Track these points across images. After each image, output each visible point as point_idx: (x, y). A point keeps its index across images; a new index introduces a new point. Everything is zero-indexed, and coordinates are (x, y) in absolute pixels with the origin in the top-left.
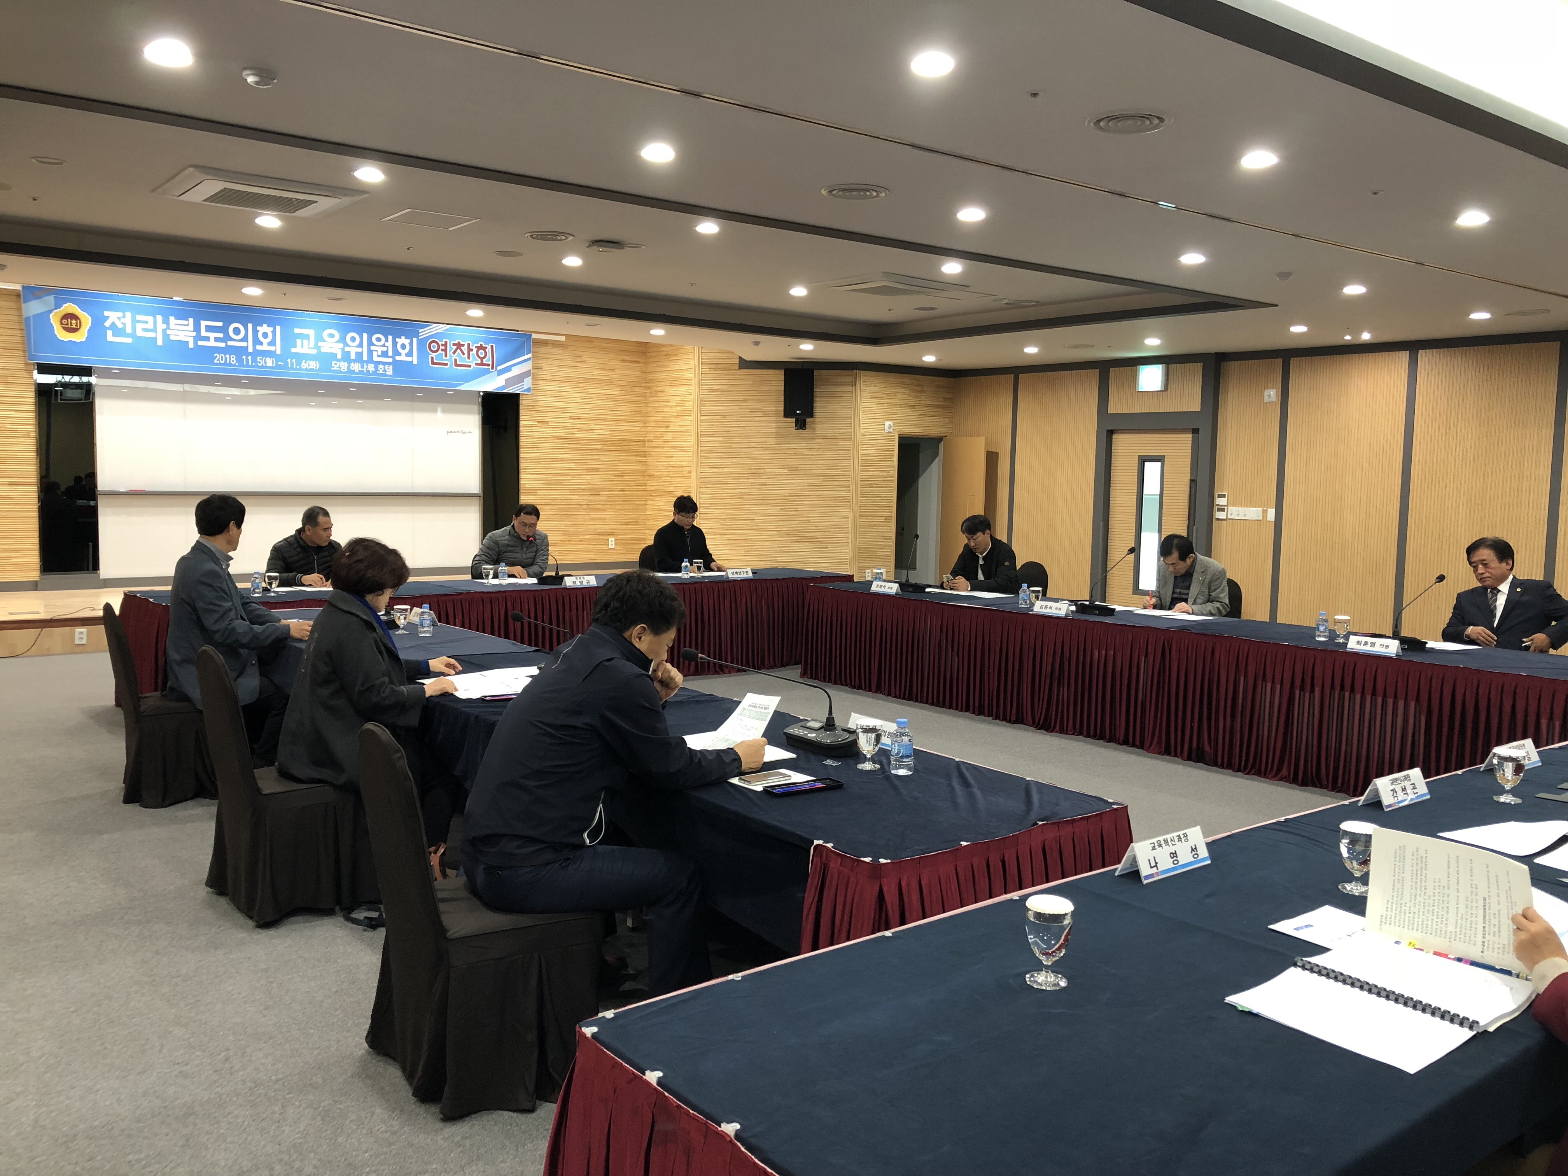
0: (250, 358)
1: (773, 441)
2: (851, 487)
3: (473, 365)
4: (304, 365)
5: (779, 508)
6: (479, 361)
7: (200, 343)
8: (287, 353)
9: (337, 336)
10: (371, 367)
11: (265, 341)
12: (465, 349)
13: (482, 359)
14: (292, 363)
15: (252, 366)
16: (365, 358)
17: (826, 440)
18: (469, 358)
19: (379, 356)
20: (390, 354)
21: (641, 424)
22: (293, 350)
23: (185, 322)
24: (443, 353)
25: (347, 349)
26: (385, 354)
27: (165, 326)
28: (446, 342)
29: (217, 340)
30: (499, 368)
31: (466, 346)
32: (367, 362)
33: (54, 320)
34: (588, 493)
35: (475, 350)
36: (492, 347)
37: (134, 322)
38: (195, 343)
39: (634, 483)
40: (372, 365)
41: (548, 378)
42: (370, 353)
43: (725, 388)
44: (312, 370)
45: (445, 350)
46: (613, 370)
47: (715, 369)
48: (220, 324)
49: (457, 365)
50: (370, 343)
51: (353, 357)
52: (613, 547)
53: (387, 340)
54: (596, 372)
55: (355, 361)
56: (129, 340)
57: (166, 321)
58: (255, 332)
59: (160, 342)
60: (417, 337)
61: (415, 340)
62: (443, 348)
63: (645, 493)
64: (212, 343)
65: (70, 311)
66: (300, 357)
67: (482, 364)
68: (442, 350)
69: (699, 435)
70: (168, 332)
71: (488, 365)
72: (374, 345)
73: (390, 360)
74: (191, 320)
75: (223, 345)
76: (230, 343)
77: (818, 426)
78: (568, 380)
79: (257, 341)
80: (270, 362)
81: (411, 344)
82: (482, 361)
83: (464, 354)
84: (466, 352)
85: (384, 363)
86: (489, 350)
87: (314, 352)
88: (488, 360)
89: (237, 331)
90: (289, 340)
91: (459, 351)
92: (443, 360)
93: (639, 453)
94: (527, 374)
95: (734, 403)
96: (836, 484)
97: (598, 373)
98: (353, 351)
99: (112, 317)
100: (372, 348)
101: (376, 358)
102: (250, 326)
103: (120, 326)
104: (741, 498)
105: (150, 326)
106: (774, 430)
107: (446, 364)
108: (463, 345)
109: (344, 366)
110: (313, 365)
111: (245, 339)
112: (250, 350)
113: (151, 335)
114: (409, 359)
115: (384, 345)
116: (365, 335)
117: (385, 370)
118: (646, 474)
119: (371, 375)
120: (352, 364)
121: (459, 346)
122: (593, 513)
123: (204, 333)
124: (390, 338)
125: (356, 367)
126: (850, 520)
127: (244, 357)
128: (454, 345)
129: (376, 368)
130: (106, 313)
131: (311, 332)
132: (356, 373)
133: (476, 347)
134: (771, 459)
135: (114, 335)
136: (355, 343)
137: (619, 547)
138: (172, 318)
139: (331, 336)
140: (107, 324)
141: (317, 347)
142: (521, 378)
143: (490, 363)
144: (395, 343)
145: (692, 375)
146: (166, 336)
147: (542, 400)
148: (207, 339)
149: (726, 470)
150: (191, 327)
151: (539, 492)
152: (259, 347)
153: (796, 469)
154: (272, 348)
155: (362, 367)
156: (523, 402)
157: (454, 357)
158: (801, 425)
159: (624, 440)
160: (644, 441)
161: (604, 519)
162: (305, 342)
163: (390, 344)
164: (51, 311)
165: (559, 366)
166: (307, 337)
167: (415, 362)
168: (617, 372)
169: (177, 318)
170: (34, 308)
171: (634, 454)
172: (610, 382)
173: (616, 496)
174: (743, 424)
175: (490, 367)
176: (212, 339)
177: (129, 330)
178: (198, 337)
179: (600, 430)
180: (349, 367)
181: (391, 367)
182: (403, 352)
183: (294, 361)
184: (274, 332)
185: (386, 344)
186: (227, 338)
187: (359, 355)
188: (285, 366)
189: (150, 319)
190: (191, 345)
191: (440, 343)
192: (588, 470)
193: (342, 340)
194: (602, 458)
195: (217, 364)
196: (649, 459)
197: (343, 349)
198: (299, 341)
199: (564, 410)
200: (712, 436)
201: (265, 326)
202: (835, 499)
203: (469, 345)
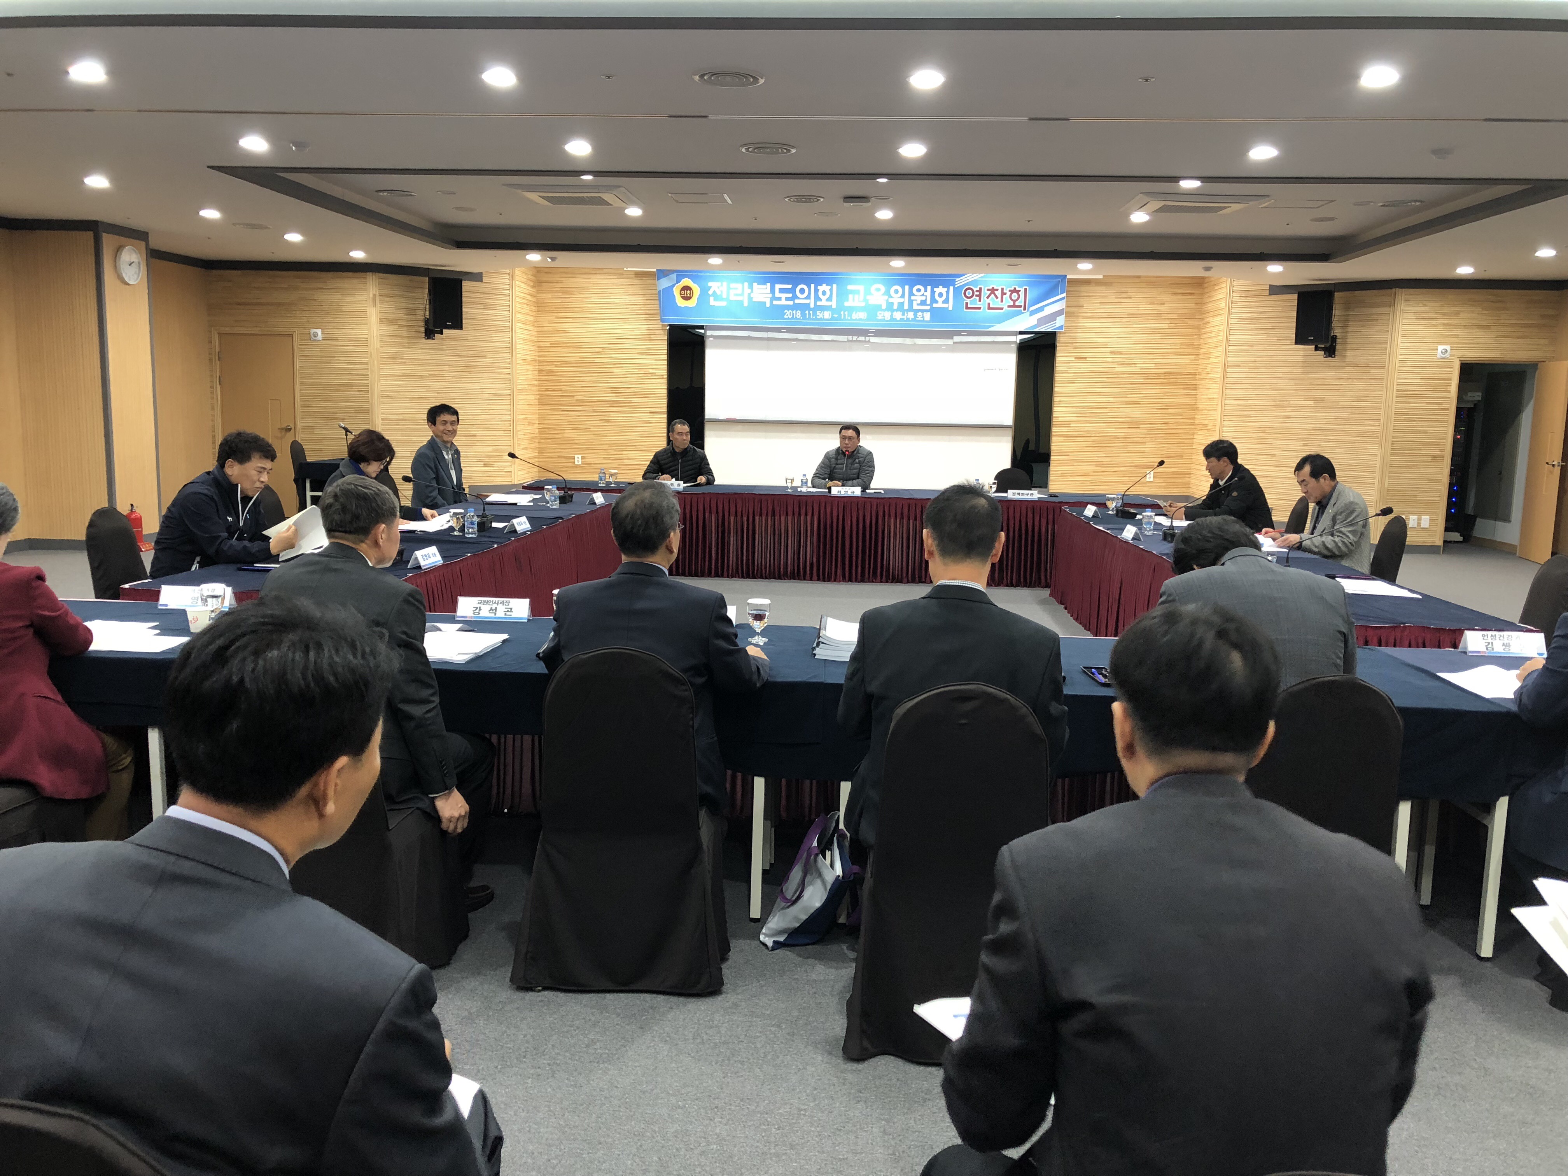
0: (811, 312)
1: (1300, 370)
2: (1382, 421)
3: (1006, 308)
4: (854, 316)
5: (1302, 443)
6: (1011, 303)
7: (775, 302)
8: (840, 308)
9: (883, 289)
10: (911, 315)
11: (824, 298)
12: (999, 293)
13: (1014, 301)
14: (845, 315)
15: (813, 319)
16: (906, 307)
17: (1357, 369)
18: (1002, 301)
19: (918, 305)
20: (928, 302)
21: (1193, 357)
22: (846, 304)
23: (764, 287)
24: (978, 298)
25: (891, 300)
26: (923, 303)
27: (749, 291)
28: (981, 288)
29: (787, 299)
30: (1032, 309)
31: (1000, 291)
32: (908, 311)
33: (676, 291)
34: (1127, 426)
35: (1008, 293)
36: (1026, 289)
37: (729, 289)
38: (771, 302)
39: (1180, 417)
40: (913, 313)
41: (1089, 315)
42: (911, 302)
43: (1255, 315)
44: (860, 320)
45: (980, 296)
46: (1163, 304)
47: (1246, 297)
48: (790, 286)
49: (989, 308)
50: (911, 294)
51: (895, 307)
52: (1152, 479)
53: (926, 291)
54: (1142, 306)
55: (897, 310)
56: (724, 304)
57: (751, 287)
58: (816, 290)
59: (746, 304)
60: (954, 285)
61: (951, 288)
62: (978, 293)
63: (1193, 427)
64: (783, 302)
65: (686, 284)
66: (851, 309)
67: (1014, 306)
68: (977, 296)
69: (1225, 366)
70: (752, 295)
71: (1020, 307)
72: (914, 295)
73: (928, 308)
74: (769, 285)
75: (791, 303)
76: (797, 301)
77: (1348, 353)
78: (1110, 317)
79: (817, 298)
80: (827, 315)
81: (948, 292)
82: (1014, 303)
83: (997, 298)
84: (999, 296)
85: (923, 311)
86: (1022, 294)
87: (863, 304)
88: (1021, 302)
89: (802, 291)
90: (843, 295)
91: (993, 295)
92: (976, 304)
93: (1187, 387)
94: (1060, 313)
95: (1263, 332)
96: (1365, 417)
97: (1144, 308)
98: (896, 300)
99: (714, 286)
100: (913, 298)
101: (915, 307)
102: (813, 286)
103: (718, 293)
104: (1264, 432)
105: (739, 292)
106: (1301, 359)
107: (980, 308)
108: (997, 290)
109: (887, 315)
110: (862, 315)
111: (808, 297)
112: (812, 306)
113: (739, 298)
114: (945, 306)
115: (923, 295)
116: (907, 287)
117: (923, 317)
118: (1194, 408)
119: (911, 321)
120: (895, 313)
121: (993, 291)
122: (1131, 445)
123: (777, 294)
124: (929, 288)
125: (898, 315)
126: (1378, 458)
127: (807, 312)
128: (988, 290)
129: (915, 315)
130: (710, 284)
131: (861, 288)
132: (898, 321)
133: (1010, 291)
134: (1296, 390)
135: (715, 300)
136: (898, 295)
137: (1157, 480)
138: (755, 284)
139: (878, 290)
140: (710, 292)
141: (865, 300)
142: (1053, 317)
143: (1022, 304)
144: (933, 292)
145: (1223, 305)
146: (750, 298)
147: (1081, 337)
148: (780, 299)
149: (1250, 402)
150: (768, 290)
151: (1072, 425)
152: (819, 303)
153: (1322, 400)
154: (829, 304)
155: (903, 315)
156: (1061, 341)
157: (988, 301)
158: (1330, 351)
159: (1170, 373)
160: (1195, 374)
161: (1144, 452)
162: (856, 296)
163: (928, 294)
164: (674, 285)
165: (1101, 303)
166: (858, 292)
167: (950, 308)
168: (1166, 305)
169: (759, 284)
170: (664, 283)
171: (1182, 387)
172: (1158, 316)
173: (1158, 429)
174: (1270, 353)
175: (1022, 308)
176: (783, 299)
177: (724, 296)
178: (774, 298)
179: (1144, 364)
180: (891, 316)
181: (929, 313)
182: (940, 300)
183: (846, 313)
184: (831, 290)
185: (925, 294)
186: (795, 297)
187: (901, 305)
188: (839, 318)
189: (739, 286)
190: (768, 305)
191: (975, 289)
192: (1127, 403)
193: (887, 293)
194: (1143, 391)
195: (786, 319)
196: (1198, 391)
197: (887, 301)
198: (851, 296)
199: (1104, 345)
200: (1238, 366)
201: (824, 285)
202: (1361, 434)
203: (1002, 289)
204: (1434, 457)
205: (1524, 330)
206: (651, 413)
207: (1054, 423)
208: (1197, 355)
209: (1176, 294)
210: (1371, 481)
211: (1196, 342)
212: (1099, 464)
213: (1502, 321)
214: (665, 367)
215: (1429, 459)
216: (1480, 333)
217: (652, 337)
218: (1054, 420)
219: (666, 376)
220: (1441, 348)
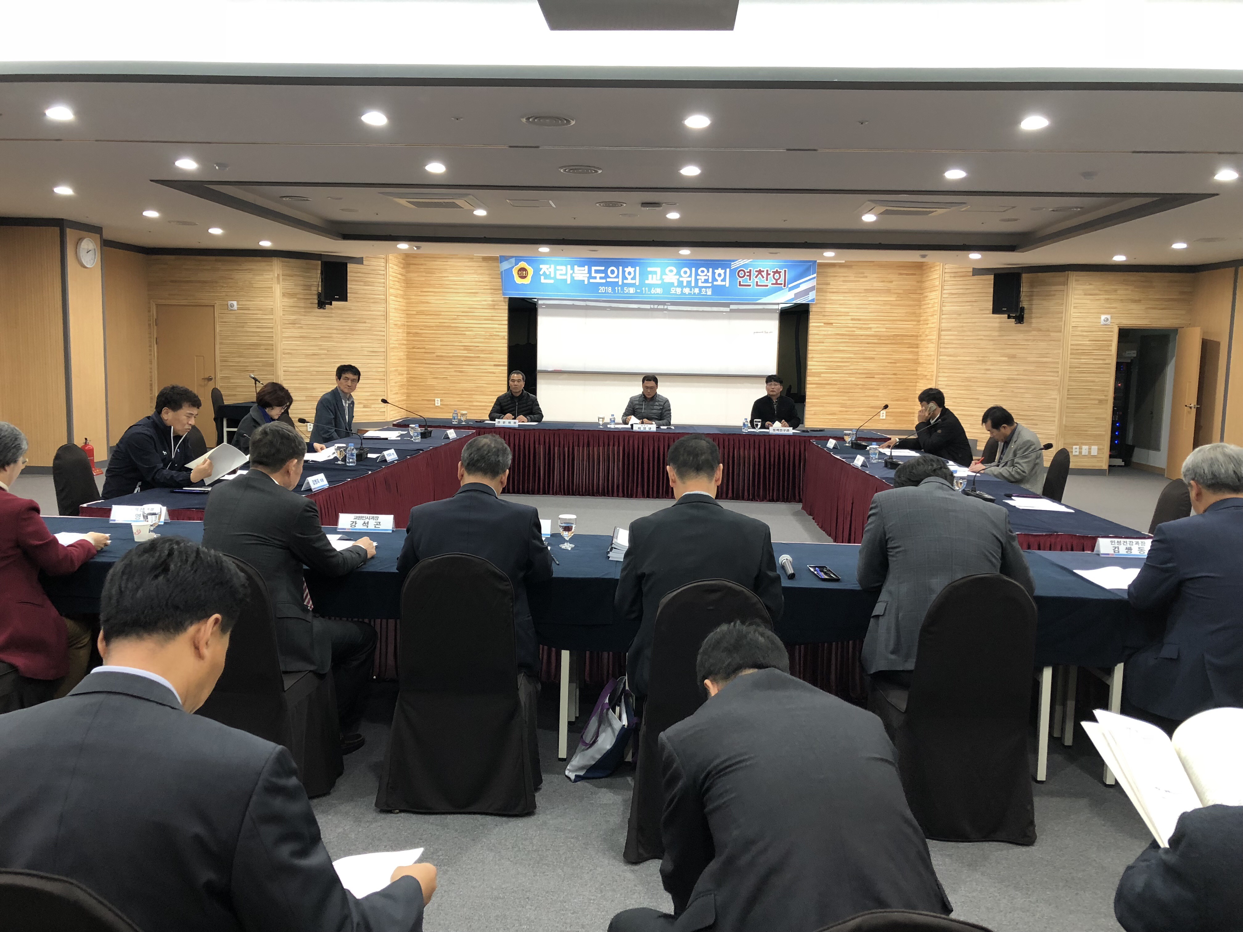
0: (620, 288)
1: (996, 334)
2: (1060, 373)
3: (770, 285)
4: (653, 291)
5: (999, 390)
6: (774, 282)
7: (591, 281)
8: (642, 284)
9: (675, 270)
10: (697, 291)
11: (629, 277)
12: (764, 274)
13: (777, 280)
14: (646, 290)
15: (621, 293)
16: (693, 284)
17: (1040, 332)
18: (767, 280)
19: (702, 282)
20: (710, 280)
21: (915, 323)
22: (647, 282)
23: (583, 268)
24: (748, 277)
25: (681, 279)
26: (706, 281)
27: (572, 271)
28: (750, 270)
29: (601, 278)
30: (790, 286)
31: (765, 272)
32: (694, 287)
33: (515, 272)
34: (865, 376)
35: (772, 274)
36: (785, 271)
37: (556, 270)
38: (588, 280)
39: (906, 369)
40: (698, 289)
41: (835, 290)
42: (697, 280)
43: (961, 291)
44: (658, 294)
45: (750, 276)
46: (891, 282)
47: (954, 277)
48: (603, 268)
49: (757, 285)
50: (697, 274)
51: (685, 284)
52: (884, 418)
53: (708, 272)
54: (875, 284)
55: (686, 287)
56: (552, 281)
57: (573, 269)
58: (624, 272)
59: (569, 282)
60: (730, 268)
61: (728, 270)
62: (748, 274)
63: (915, 377)
64: (598, 280)
65: (522, 267)
66: (650, 286)
67: (776, 284)
68: (747, 276)
69: (940, 330)
70: (574, 275)
71: (781, 284)
72: (700, 275)
73: (710, 285)
74: (586, 267)
75: (604, 281)
76: (608, 280)
77: (1034, 320)
78: (850, 291)
79: (624, 278)
80: (632, 290)
81: (725, 273)
82: (777, 282)
83: (763, 277)
84: (765, 276)
85: (706, 287)
86: (782, 274)
87: (660, 282)
88: (782, 281)
89: (613, 272)
90: (644, 275)
91: (760, 275)
92: (747, 282)
93: (911, 346)
94: (812, 289)
95: (968, 304)
96: (1047, 369)
97: (878, 285)
98: (685, 280)
99: (544, 268)
100: (698, 277)
101: (700, 284)
102: (621, 268)
103: (548, 273)
104: (970, 381)
105: (564, 272)
106: (997, 325)
107: (750, 286)
108: (763, 271)
109: (679, 290)
110: (659, 290)
111: (617, 277)
112: (620, 283)
113: (564, 277)
114: (723, 283)
115: (706, 275)
116: (693, 269)
117: (706, 292)
118: (916, 362)
119: (697, 295)
120: (684, 289)
121: (760, 272)
122: (867, 391)
123: (593, 274)
124: (711, 270)
125: (687, 291)
126: (1058, 401)
127: (616, 288)
128: (756, 271)
129: (700, 291)
130: (541, 266)
131: (658, 270)
132: (687, 295)
133: (773, 272)
134: (994, 349)
135: (544, 279)
136: (686, 275)
137: (889, 418)
138: (576, 267)
139: (671, 271)
140: (541, 273)
141: (661, 279)
142: (806, 292)
143: (783, 283)
144: (714, 273)
145: (938, 283)
146: (572, 278)
147: (829, 307)
148: (595, 278)
149: (959, 358)
150: (586, 271)
151: (822, 375)
152: (625, 281)
153: (1014, 357)
154: (633, 282)
155: (691, 290)
156: (813, 309)
157: (756, 280)
158: (1020, 319)
159: (898, 336)
160: (917, 336)
161: (878, 396)
162: (654, 276)
163: (710, 274)
164: (513, 267)
165: (844, 281)
166: (655, 273)
167: (727, 285)
168: (894, 283)
169: (579, 266)
170: (505, 266)
171: (907, 346)
172: (888, 291)
173: (889, 378)
174: (974, 320)
175: (783, 285)
176: (598, 278)
177: (552, 275)
178: (590, 277)
179: (877, 328)
180: (682, 291)
181: (710, 289)
182: (719, 279)
183: (647, 289)
184: (635, 271)
185: (708, 274)
186: (607, 276)
187: (689, 283)
188: (641, 293)
189: (564, 268)
190: (586, 282)
191: (746, 271)
192: (864, 358)
193: (678, 273)
194: (877, 349)
195: (600, 293)
196: (919, 350)
197: (678, 279)
198: (650, 276)
199: (846, 314)
200: (949, 330)
201: (630, 267)
202: (1045, 383)
203: (767, 271)
204: (1100, 401)
205: (1166, 303)
206: (495, 365)
207: (808, 374)
208: (919, 321)
209: (901, 274)
210: (1053, 419)
211: (917, 311)
212: (843, 406)
213: (1150, 297)
214: (507, 330)
215: (1097, 402)
216: (1133, 306)
217: (496, 307)
218: (808, 371)
219: (506, 337)
220: (1103, 317)
